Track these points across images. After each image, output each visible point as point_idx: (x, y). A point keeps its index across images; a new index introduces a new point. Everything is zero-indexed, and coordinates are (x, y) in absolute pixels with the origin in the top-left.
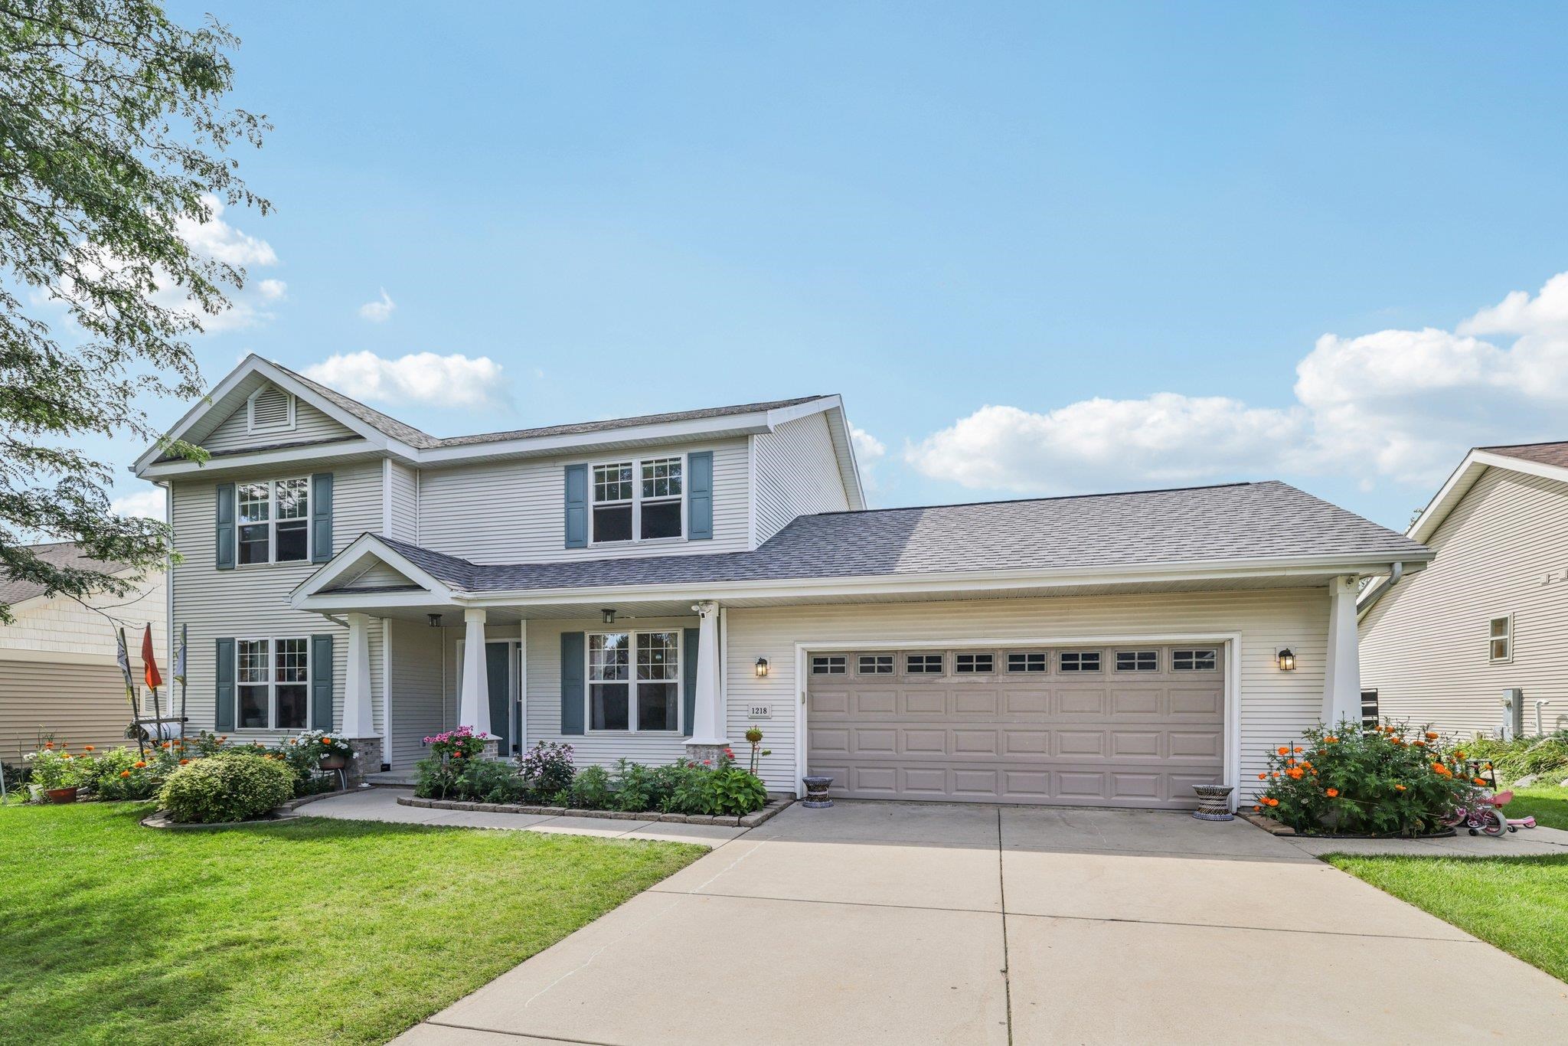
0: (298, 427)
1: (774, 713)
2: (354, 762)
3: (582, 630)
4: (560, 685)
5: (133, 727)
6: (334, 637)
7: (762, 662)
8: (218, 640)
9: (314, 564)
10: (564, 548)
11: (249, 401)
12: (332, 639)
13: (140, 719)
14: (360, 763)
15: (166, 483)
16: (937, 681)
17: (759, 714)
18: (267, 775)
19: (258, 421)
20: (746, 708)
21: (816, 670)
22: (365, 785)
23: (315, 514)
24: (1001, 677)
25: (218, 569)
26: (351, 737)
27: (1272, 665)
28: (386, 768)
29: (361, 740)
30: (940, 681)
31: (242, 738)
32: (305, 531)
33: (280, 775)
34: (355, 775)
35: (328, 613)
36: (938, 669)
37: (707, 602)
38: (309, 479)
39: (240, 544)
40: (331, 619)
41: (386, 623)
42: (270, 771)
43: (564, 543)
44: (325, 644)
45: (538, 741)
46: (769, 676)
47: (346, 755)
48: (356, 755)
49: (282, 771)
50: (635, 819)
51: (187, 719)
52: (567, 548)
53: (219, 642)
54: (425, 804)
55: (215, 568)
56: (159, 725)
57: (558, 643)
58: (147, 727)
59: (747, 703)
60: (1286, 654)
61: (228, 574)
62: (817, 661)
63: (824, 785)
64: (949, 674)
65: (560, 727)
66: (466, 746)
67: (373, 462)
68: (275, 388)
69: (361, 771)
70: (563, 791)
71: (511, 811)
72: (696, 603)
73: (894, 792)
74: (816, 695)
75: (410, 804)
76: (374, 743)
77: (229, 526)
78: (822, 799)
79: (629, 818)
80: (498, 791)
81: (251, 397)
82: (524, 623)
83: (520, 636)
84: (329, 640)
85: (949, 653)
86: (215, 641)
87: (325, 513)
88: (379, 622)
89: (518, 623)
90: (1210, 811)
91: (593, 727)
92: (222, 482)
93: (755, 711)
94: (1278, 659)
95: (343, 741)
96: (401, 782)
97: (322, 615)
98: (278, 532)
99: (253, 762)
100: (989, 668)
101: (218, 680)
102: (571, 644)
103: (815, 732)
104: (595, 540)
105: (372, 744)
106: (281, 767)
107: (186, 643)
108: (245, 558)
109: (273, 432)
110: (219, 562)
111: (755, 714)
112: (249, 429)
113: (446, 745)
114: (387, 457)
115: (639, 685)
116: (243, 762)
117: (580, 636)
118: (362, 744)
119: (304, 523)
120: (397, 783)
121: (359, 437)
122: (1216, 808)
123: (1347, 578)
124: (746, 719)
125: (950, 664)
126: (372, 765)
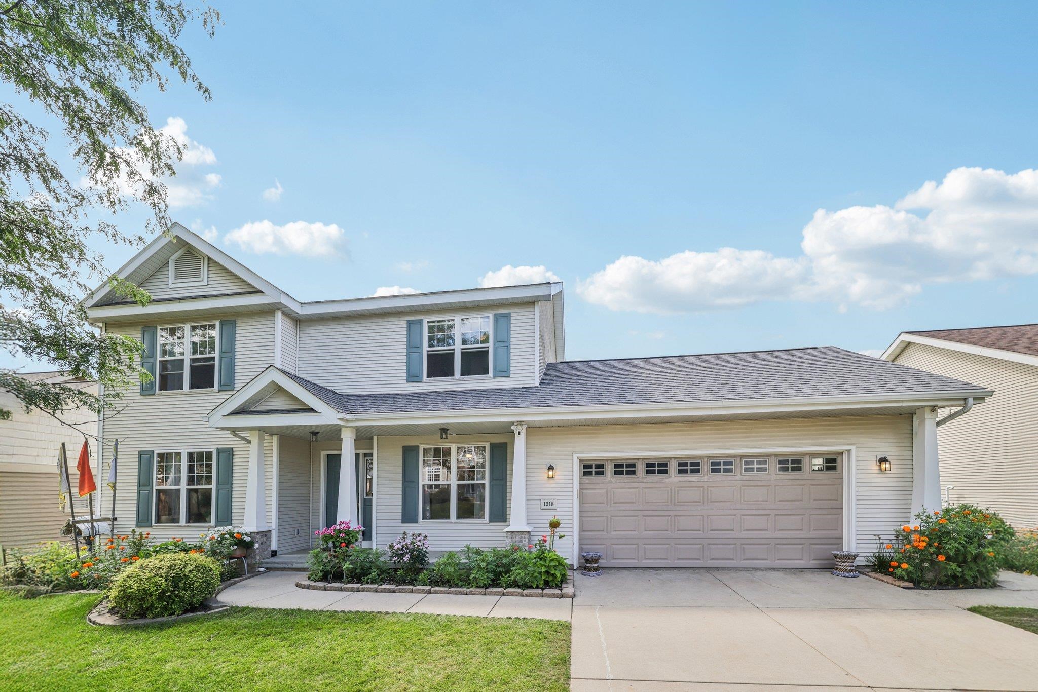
0: (210, 283)
1: (559, 506)
2: (254, 551)
3: (416, 444)
4: (401, 486)
5: (69, 526)
6: (234, 449)
7: (551, 468)
8: (140, 452)
9: (219, 391)
10: (405, 382)
11: (170, 260)
12: (233, 451)
13: (76, 519)
14: (258, 552)
15: (100, 325)
16: (665, 480)
17: (549, 507)
18: (202, 571)
19: (177, 277)
20: (539, 502)
21: (585, 473)
22: (262, 569)
23: (221, 352)
24: (706, 477)
25: (142, 395)
26: (251, 531)
27: (875, 467)
28: (274, 554)
29: (258, 533)
30: (667, 480)
31: (161, 534)
32: (213, 365)
33: (211, 570)
34: (254, 562)
35: (234, 431)
36: (665, 472)
37: (520, 423)
38: (218, 324)
39: (160, 374)
40: (235, 435)
41: (275, 438)
42: (204, 568)
43: (405, 378)
44: (227, 455)
45: (402, 532)
46: (556, 478)
47: (248, 546)
48: (256, 546)
49: (212, 566)
50: (485, 595)
51: (115, 519)
52: (408, 382)
53: (141, 454)
54: (320, 587)
55: (139, 394)
56: (92, 524)
57: (400, 454)
58: (80, 526)
59: (539, 498)
60: (883, 460)
61: (150, 399)
62: (585, 467)
63: (596, 560)
64: (673, 476)
65: (401, 518)
66: (347, 537)
67: (268, 311)
68: (191, 251)
69: (258, 558)
70: (425, 572)
71: (389, 591)
72: (513, 423)
73: (636, 561)
74: (584, 491)
75: (308, 587)
76: (266, 534)
77: (152, 360)
78: (596, 570)
79: (480, 594)
80: (374, 574)
81: (172, 258)
82: (375, 438)
83: (372, 449)
84: (230, 453)
85: (673, 460)
86: (137, 453)
87: (229, 352)
88: (270, 438)
89: (372, 439)
90: (846, 571)
91: (424, 517)
92: (148, 325)
93: (546, 504)
94: (878, 464)
95: (247, 535)
96: (290, 566)
97: (229, 432)
98: (191, 366)
99: (190, 560)
100: (698, 471)
101: (139, 485)
102: (409, 453)
103: (584, 519)
104: (428, 376)
105: (266, 536)
106: (209, 562)
107: (117, 455)
108: (163, 387)
109: (189, 287)
110: (142, 389)
111: (546, 507)
112: (170, 283)
113: (332, 537)
114: (278, 309)
115: (458, 485)
116: (182, 561)
117: (417, 448)
118: (259, 536)
119: (213, 358)
120: (287, 567)
121: (260, 292)
122: (850, 568)
123: (931, 408)
124: (539, 510)
125: (673, 468)
126: (266, 553)
